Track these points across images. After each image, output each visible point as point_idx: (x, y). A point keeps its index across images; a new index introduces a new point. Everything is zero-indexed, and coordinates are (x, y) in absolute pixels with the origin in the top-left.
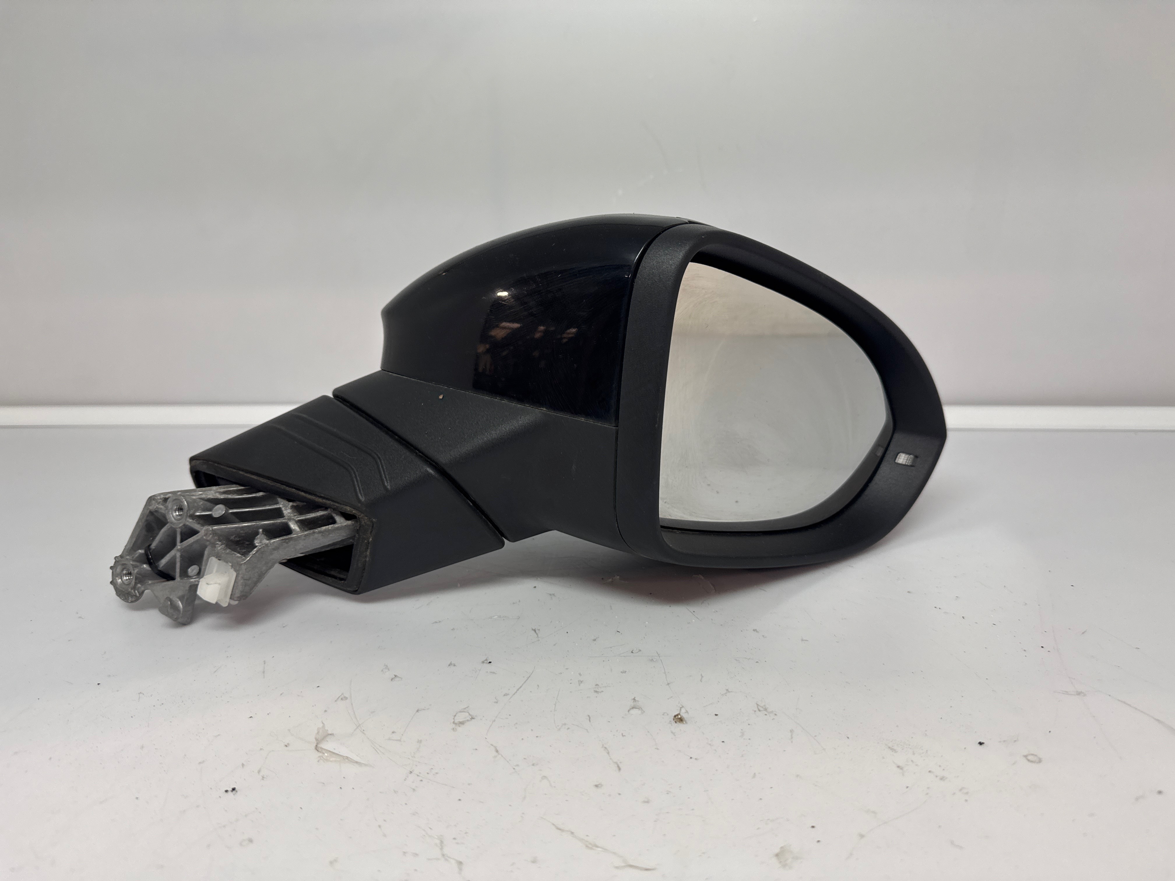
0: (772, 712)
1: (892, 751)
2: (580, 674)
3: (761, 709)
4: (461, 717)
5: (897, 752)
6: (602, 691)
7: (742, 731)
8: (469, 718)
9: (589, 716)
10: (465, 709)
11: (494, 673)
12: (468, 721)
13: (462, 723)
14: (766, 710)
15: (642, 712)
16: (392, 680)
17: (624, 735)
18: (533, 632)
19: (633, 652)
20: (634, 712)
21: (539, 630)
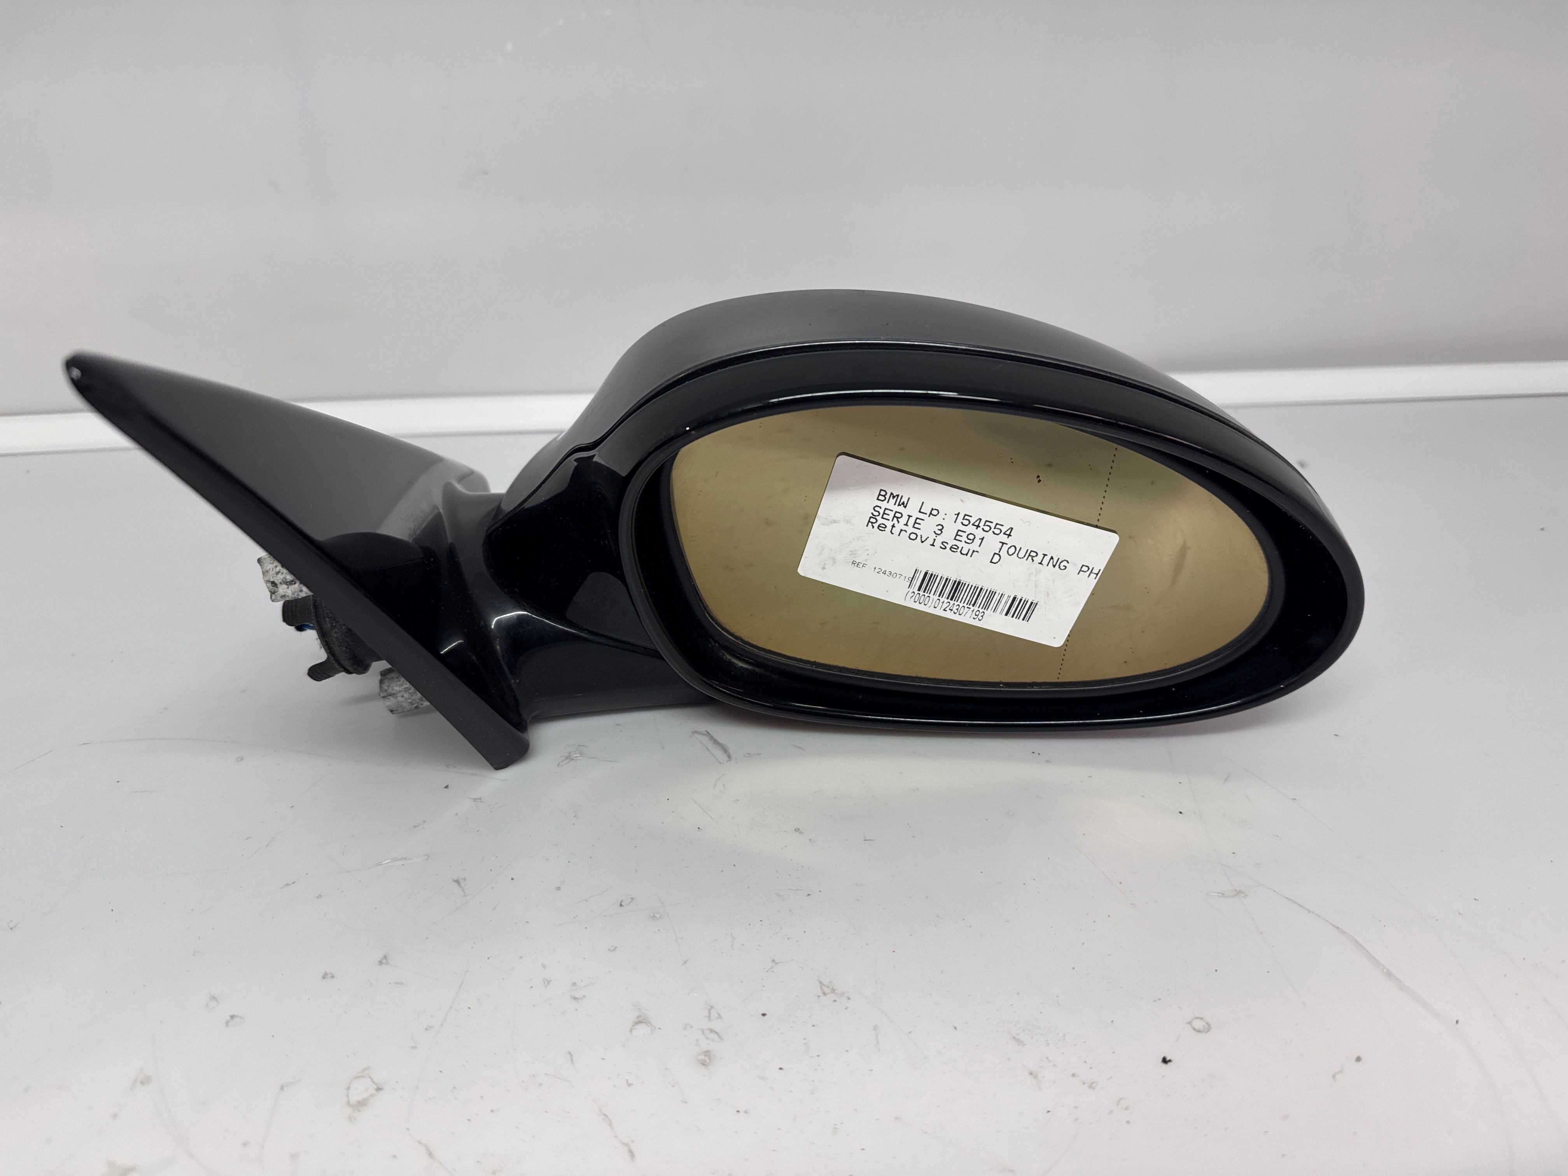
0: (842, 994)
1: (1019, 1045)
2: (544, 966)
3: (826, 990)
4: (359, 1091)
5: (1026, 1044)
6: (584, 996)
7: (805, 1041)
8: (372, 1091)
9: (570, 1053)
10: (364, 1070)
11: (401, 984)
12: (372, 1095)
13: (362, 1104)
14: (833, 990)
15: (652, 1030)
16: (227, 1023)
17: (630, 1083)
18: (455, 884)
19: (622, 903)
20: (642, 1029)
21: (465, 879)
